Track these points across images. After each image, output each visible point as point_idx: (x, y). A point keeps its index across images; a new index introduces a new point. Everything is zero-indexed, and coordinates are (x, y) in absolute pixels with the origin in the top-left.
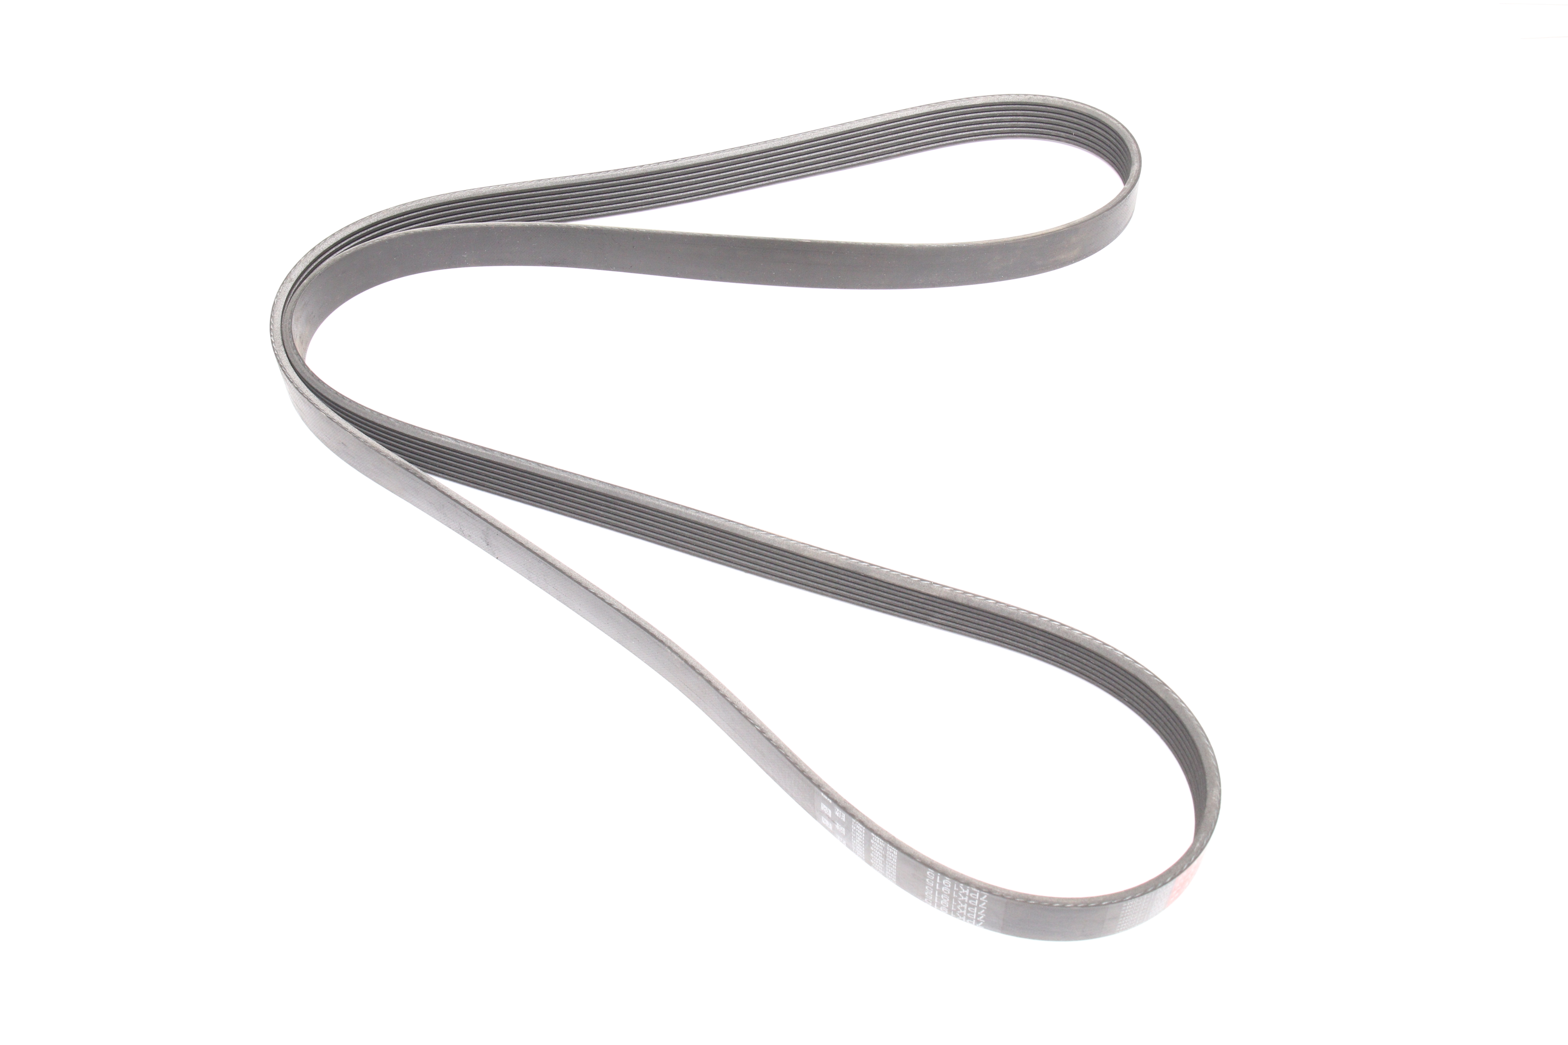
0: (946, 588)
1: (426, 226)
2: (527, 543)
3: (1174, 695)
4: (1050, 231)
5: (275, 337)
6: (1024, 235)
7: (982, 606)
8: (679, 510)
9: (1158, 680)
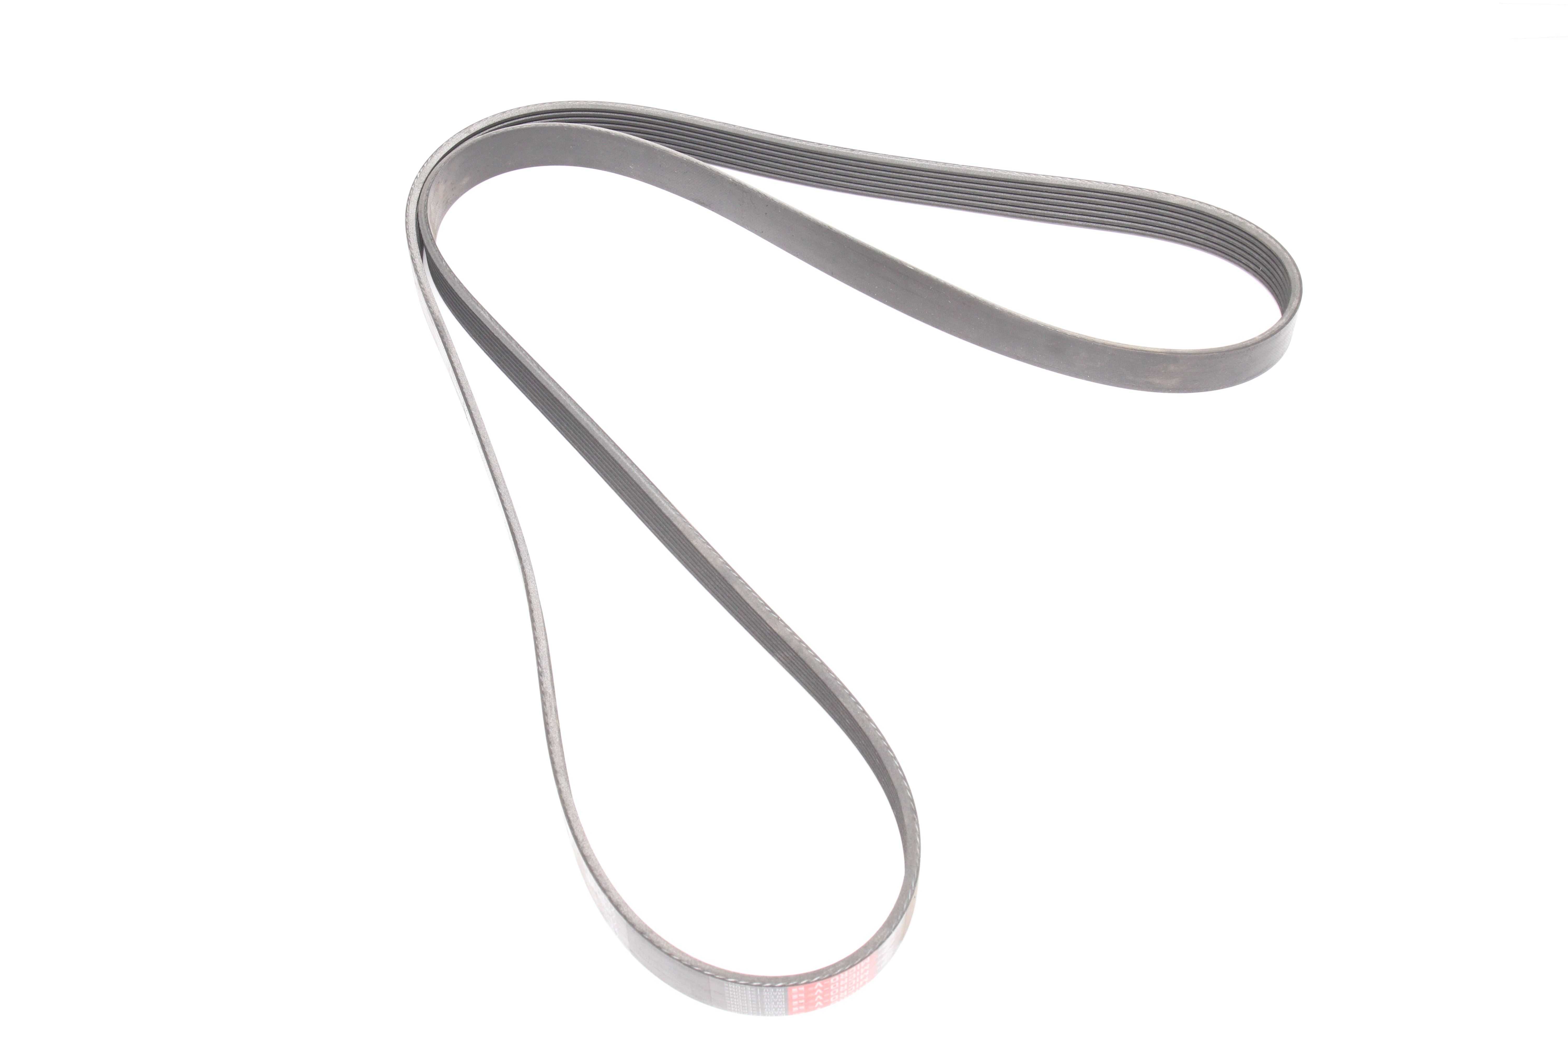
0: (788, 629)
1: (610, 129)
2: (481, 428)
3: (917, 827)
4: (1146, 349)
5: (422, 174)
6: (1118, 343)
7: (807, 661)
8: (619, 456)
9: (912, 805)
